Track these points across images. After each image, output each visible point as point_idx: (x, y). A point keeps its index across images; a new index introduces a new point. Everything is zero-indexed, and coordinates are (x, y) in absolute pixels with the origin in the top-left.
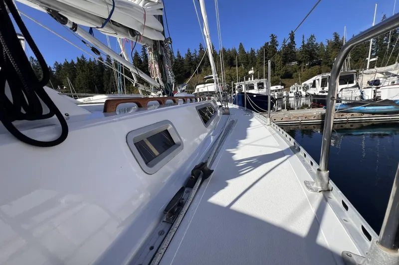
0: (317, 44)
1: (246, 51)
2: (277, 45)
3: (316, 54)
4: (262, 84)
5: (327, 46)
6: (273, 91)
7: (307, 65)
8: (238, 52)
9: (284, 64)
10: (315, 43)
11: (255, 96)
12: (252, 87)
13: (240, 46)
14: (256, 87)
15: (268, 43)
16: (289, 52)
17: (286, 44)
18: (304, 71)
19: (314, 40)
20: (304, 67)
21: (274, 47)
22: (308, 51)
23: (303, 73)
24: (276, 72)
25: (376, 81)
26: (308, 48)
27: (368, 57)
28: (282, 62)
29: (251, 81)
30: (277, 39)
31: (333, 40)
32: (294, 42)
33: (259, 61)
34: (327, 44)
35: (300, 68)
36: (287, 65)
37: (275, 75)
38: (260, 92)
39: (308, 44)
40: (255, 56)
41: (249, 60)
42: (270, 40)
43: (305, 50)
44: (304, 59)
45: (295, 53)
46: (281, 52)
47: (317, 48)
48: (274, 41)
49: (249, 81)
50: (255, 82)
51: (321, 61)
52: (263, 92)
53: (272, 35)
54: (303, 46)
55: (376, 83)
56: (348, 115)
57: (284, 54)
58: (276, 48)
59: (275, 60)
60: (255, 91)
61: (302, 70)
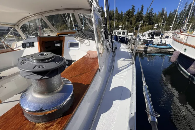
0: (153, 13)
1: (119, 13)
2: (135, 11)
3: (152, 19)
4: (124, 32)
5: (158, 15)
6: (129, 36)
7: (147, 24)
8: (115, 12)
9: (136, 22)
10: (153, 12)
11: (121, 37)
12: (120, 34)
13: (116, 9)
14: (122, 34)
15: (130, 9)
16: (140, 16)
17: (139, 11)
18: (145, 27)
19: (152, 11)
20: (146, 25)
21: (133, 12)
22: (149, 17)
23: (144, 28)
24: (132, 26)
25: (167, 36)
26: (149, 15)
27: (172, 24)
28: (136, 21)
29: (120, 30)
30: (135, 8)
31: (161, 12)
32: (143, 11)
33: (124, 18)
34: (158, 14)
35: (143, 25)
36: (138, 22)
37: (131, 27)
38: (123, 36)
39: (150, 13)
40: (123, 16)
41: (120, 18)
42: (132, 8)
43: (147, 16)
44: (146, 21)
45: (142, 17)
46: (136, 15)
47: (153, 16)
48: (133, 9)
49: (119, 30)
50: (121, 31)
51: (154, 22)
52: (124, 36)
53: (133, 5)
54: (147, 14)
55: (167, 37)
56: (152, 48)
57: (137, 17)
58: (134, 13)
59: (133, 20)
60: (121, 35)
61: (144, 26)
